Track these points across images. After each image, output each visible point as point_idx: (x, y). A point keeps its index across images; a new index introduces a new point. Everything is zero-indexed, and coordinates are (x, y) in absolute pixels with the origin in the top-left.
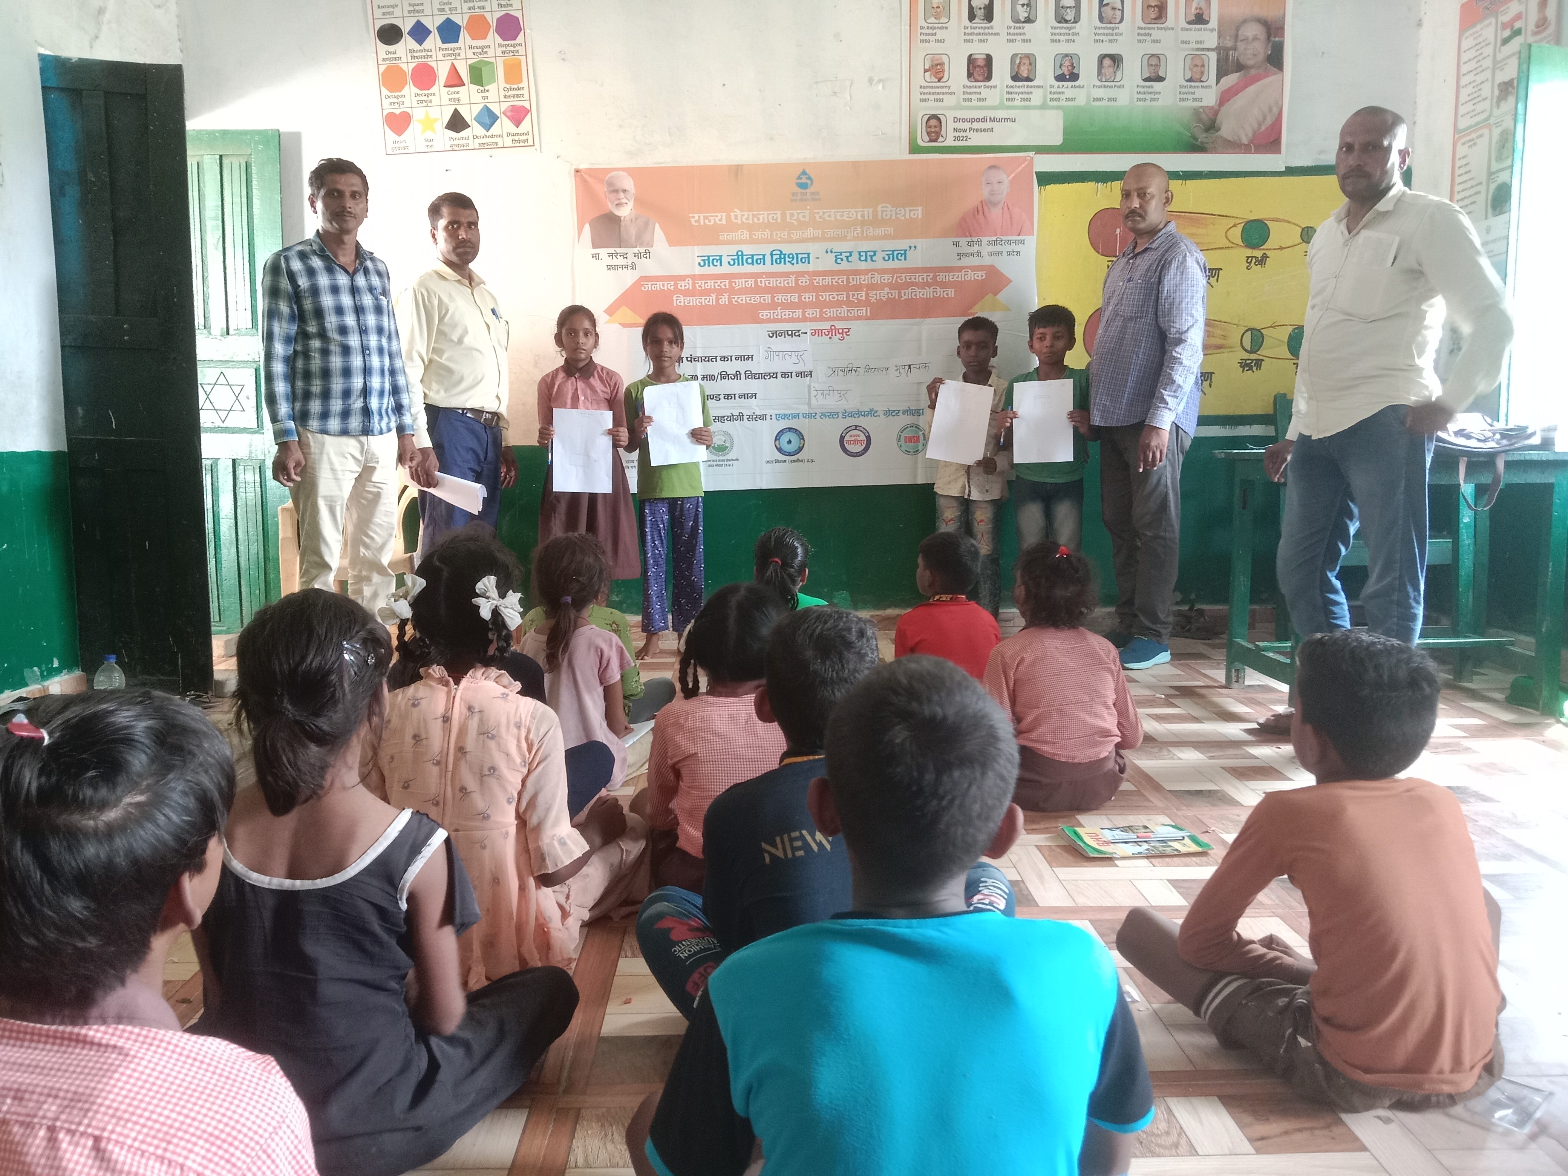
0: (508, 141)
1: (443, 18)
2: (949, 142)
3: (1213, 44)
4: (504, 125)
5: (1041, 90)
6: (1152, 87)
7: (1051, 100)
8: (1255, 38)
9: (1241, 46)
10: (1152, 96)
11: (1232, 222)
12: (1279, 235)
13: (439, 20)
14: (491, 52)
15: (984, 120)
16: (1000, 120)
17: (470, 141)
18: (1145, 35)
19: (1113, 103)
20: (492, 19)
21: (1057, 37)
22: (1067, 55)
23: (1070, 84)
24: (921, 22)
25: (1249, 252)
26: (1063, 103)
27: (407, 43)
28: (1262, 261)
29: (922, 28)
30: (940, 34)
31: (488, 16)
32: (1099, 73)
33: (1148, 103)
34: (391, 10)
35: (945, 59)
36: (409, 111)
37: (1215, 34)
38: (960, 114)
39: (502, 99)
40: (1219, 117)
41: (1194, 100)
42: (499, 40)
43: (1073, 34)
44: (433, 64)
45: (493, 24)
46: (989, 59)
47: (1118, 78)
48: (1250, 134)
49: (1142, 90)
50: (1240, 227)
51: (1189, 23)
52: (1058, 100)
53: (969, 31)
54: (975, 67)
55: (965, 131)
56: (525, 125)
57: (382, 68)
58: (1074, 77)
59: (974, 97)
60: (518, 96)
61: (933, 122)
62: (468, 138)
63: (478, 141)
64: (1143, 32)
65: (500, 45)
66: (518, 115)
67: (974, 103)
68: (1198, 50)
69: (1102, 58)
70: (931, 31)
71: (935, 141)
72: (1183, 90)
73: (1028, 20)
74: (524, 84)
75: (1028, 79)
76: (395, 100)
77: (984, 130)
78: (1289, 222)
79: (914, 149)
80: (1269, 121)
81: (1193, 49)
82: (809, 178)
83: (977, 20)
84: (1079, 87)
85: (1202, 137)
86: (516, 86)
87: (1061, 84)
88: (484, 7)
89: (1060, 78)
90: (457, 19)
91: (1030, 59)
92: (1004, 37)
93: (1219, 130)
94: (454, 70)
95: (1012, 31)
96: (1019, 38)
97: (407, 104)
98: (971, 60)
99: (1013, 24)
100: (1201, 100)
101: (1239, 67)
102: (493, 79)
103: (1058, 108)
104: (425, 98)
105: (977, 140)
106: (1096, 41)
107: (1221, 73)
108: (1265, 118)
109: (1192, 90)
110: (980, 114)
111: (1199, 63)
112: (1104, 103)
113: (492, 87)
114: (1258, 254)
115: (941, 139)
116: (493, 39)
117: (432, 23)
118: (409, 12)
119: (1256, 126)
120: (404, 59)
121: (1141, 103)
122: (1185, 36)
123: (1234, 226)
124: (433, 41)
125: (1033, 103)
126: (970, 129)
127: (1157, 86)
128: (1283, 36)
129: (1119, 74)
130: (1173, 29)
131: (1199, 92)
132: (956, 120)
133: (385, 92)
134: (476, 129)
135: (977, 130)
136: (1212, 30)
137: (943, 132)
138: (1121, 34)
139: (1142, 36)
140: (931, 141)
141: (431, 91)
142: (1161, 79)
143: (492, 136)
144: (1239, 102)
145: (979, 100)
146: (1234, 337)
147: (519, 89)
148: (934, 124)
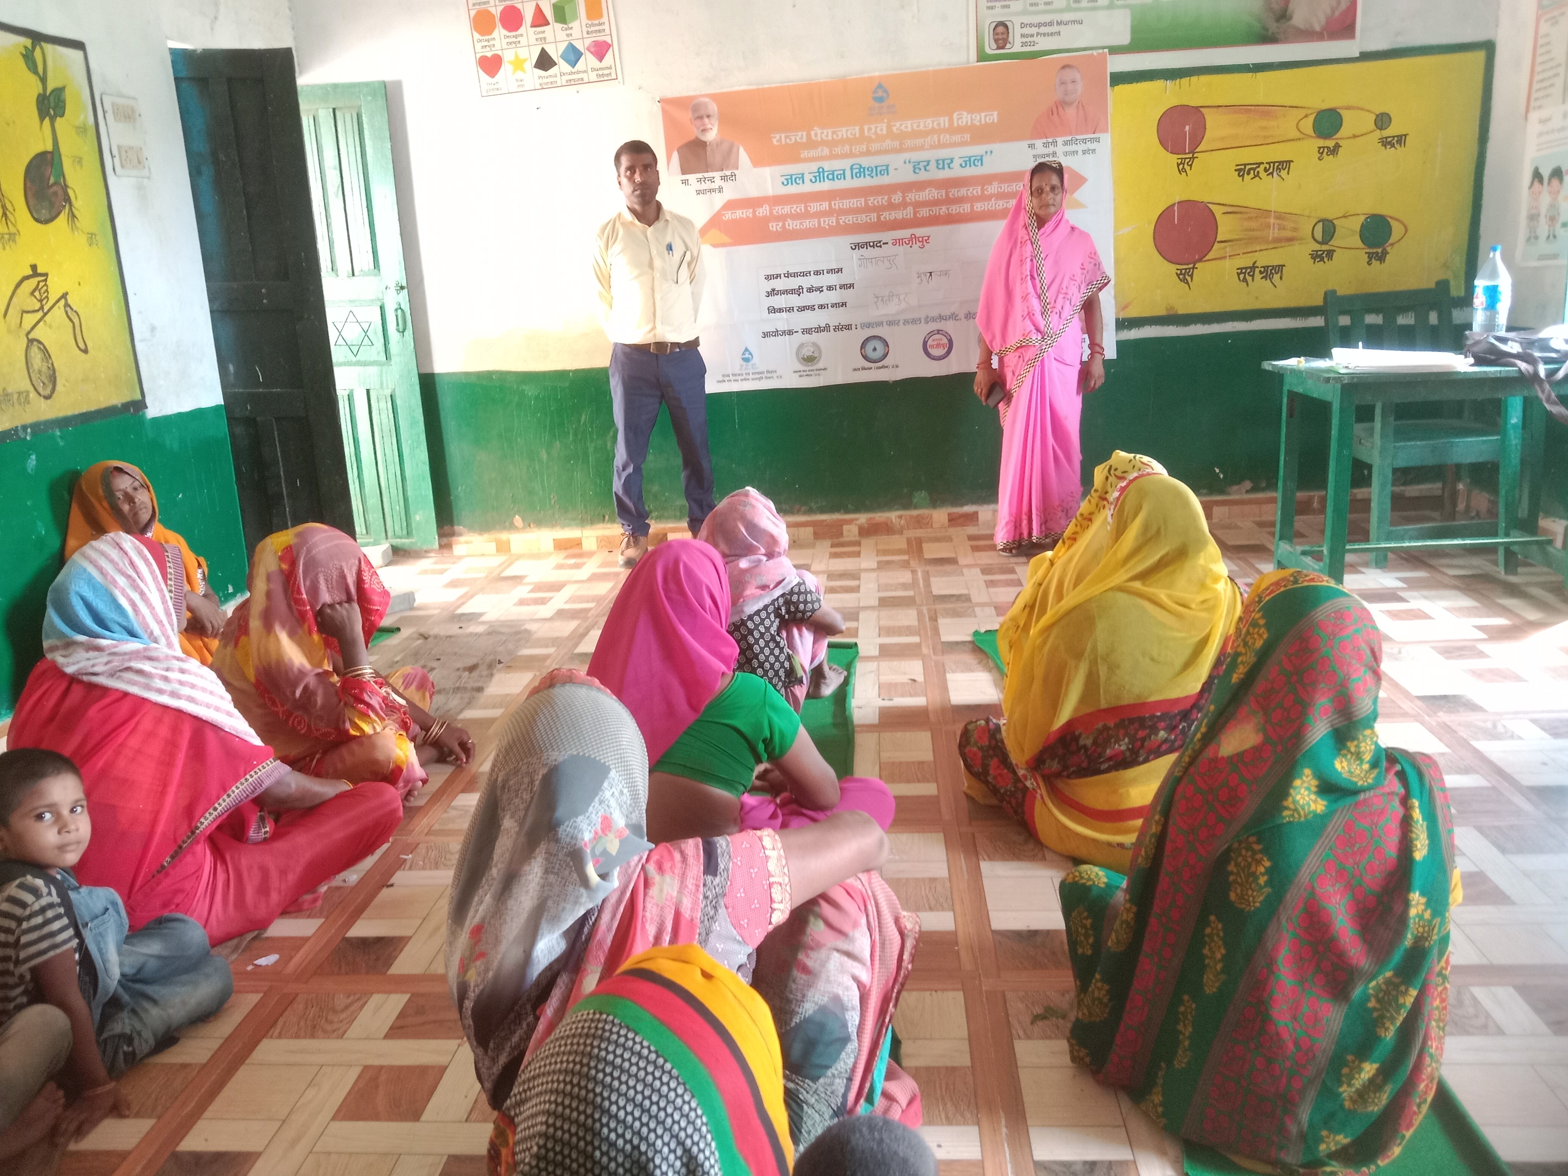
0: (593, 76)
4: (588, 61)
11: (1303, 113)
12: (1351, 123)
15: (1051, 24)
16: (1067, 23)
17: (558, 79)
25: (1321, 143)
28: (1334, 151)
36: (500, 53)
38: (1027, 20)
39: (585, 35)
40: (1291, 5)
44: (519, 6)
48: (1323, 21)
50: (1312, 118)
55: (1032, 36)
56: (608, 59)
57: (473, 13)
59: (1041, 1)
60: (599, 31)
61: (1001, 29)
62: (556, 76)
63: (565, 78)
66: (601, 50)
67: (1041, 8)
71: (1003, 48)
74: (605, 19)
76: (486, 43)
77: (1052, 34)
78: (1363, 109)
79: (982, 57)
80: (1343, 8)
85: (1273, 27)
86: (596, 22)
94: (539, 12)
97: (498, 46)
102: (575, 17)
103: (1124, 7)
104: (514, 40)
105: (1044, 44)
108: (1339, 3)
110: (1047, 18)
113: (575, 25)
114: (1331, 143)
115: (1008, 46)
119: (1329, 13)
120: (492, 3)
123: (1306, 116)
125: (1100, 3)
126: (1038, 34)
132: (1023, 26)
133: (477, 36)
134: (563, 66)
135: (1044, 35)
137: (1010, 39)
140: (998, 48)
141: (520, 32)
143: (578, 72)
145: (1046, 4)
146: (1306, 229)
147: (600, 24)
148: (1001, 32)
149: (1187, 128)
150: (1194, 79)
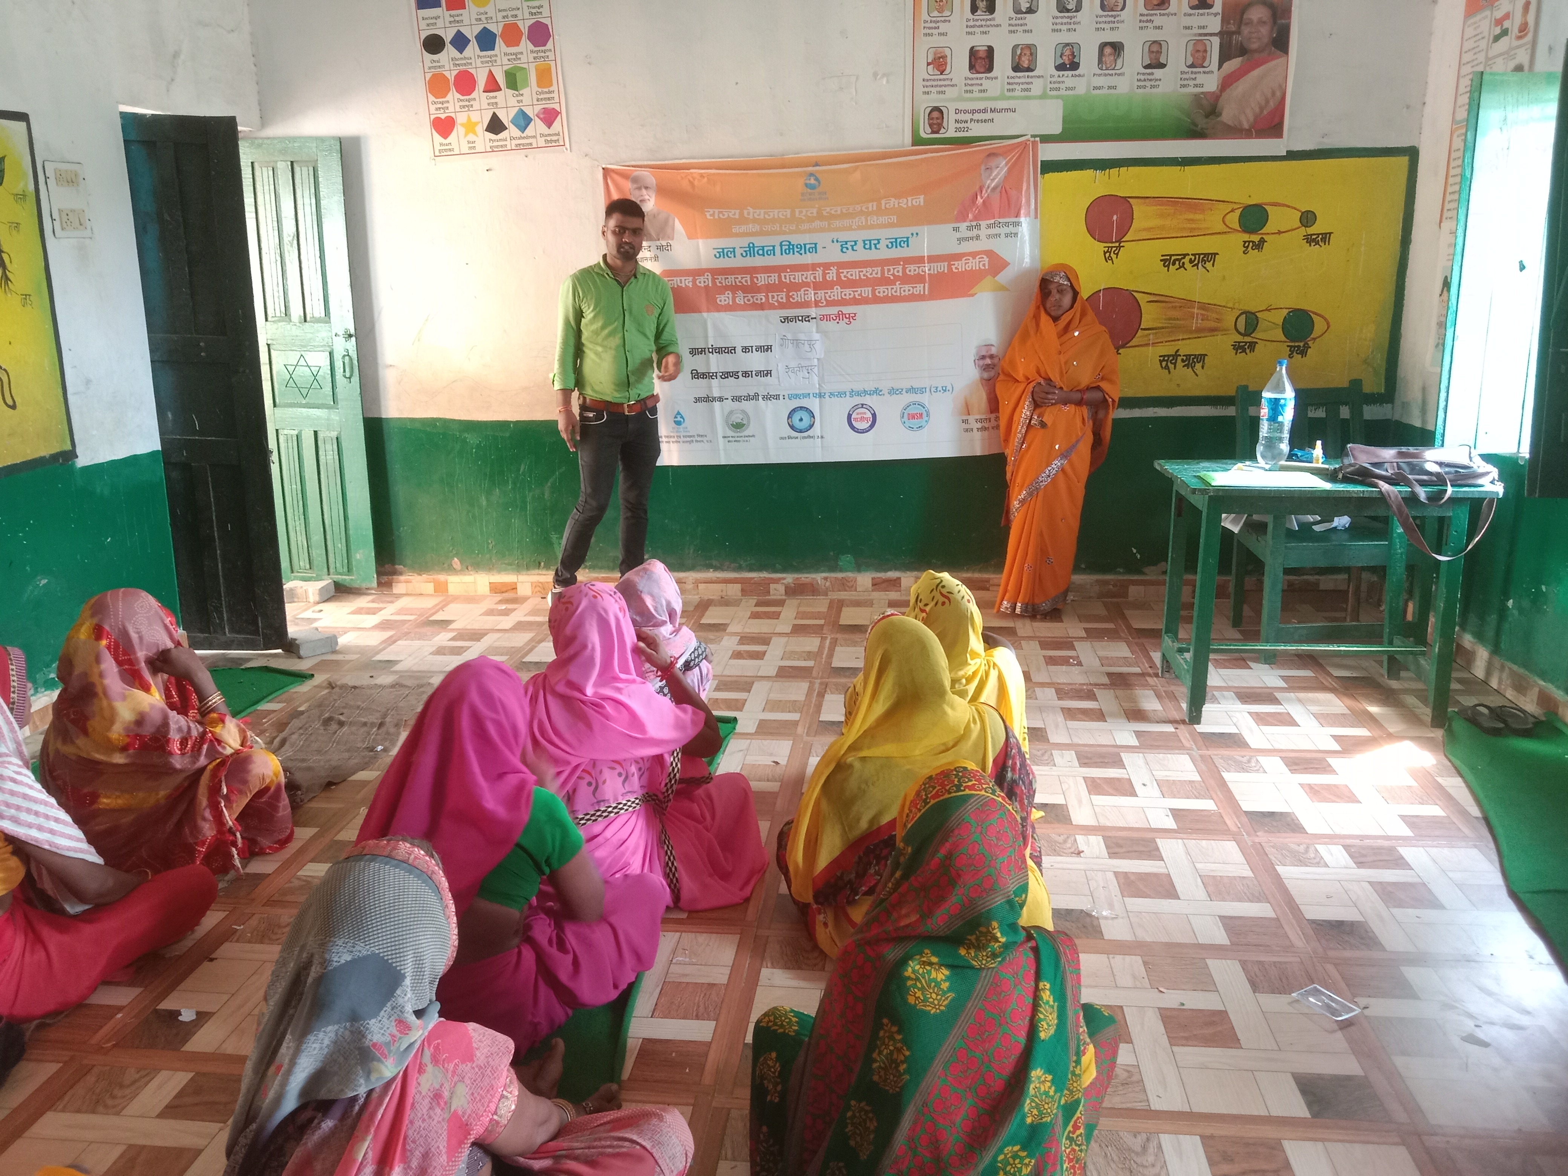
0: (541, 142)
1: (480, 27)
3: (1217, 29)
4: (537, 127)
5: (1041, 80)
6: (1152, 74)
7: (1051, 89)
8: (1261, 22)
9: (1246, 30)
10: (1153, 83)
11: (1230, 207)
12: (1277, 219)
13: (477, 29)
14: (524, 59)
15: (985, 111)
16: (1001, 111)
17: (508, 143)
18: (1147, 21)
19: (1112, 91)
20: (524, 27)
21: (1059, 27)
22: (1067, 44)
23: (1070, 73)
24: (925, 16)
25: (1246, 237)
26: (1063, 92)
27: (450, 51)
28: (1259, 246)
29: (926, 22)
30: (943, 27)
31: (520, 24)
32: (1100, 61)
33: (1148, 90)
34: (434, 21)
35: (948, 52)
36: (453, 115)
37: (1219, 18)
38: (962, 106)
39: (535, 102)
40: (1221, 102)
41: (1196, 86)
42: (531, 46)
43: (1074, 23)
44: (473, 71)
45: (525, 31)
46: (990, 50)
47: (1119, 66)
48: (1252, 119)
49: (1142, 77)
50: (1238, 212)
51: (1192, 8)
52: (1058, 89)
53: (971, 23)
54: (976, 59)
55: (966, 122)
56: (557, 124)
57: (428, 76)
58: (1075, 66)
59: (976, 88)
60: (549, 99)
61: (935, 114)
62: (506, 140)
63: (514, 142)
64: (1145, 18)
65: (532, 52)
66: (549, 117)
67: (976, 95)
68: (1200, 35)
69: (1103, 46)
70: (933, 25)
71: (937, 132)
72: (1184, 76)
73: (1030, 11)
74: (554, 88)
75: (1029, 70)
76: (440, 106)
77: (985, 121)
78: (1289, 207)
79: (917, 141)
80: (1272, 104)
81: (1195, 35)
83: (979, 12)
84: (1079, 76)
85: (1202, 122)
86: (546, 90)
87: (1061, 73)
88: (516, 16)
89: (1060, 67)
90: (493, 28)
91: (1031, 49)
92: (1005, 28)
93: (1220, 115)
94: (491, 77)
95: (1013, 22)
96: (1020, 29)
97: (451, 109)
98: (973, 52)
99: (1014, 15)
100: (1202, 86)
101: (1243, 51)
102: (526, 84)
103: (1057, 97)
104: (467, 103)
105: (977, 130)
106: (1097, 29)
107: (1224, 58)
108: (1267, 101)
109: (1193, 76)
110: (981, 105)
111: (1201, 48)
112: (1105, 91)
113: (526, 91)
114: (1256, 238)
115: (942, 131)
116: (525, 45)
117: (471, 33)
118: (450, 22)
119: (1257, 110)
120: (447, 68)
121: (1141, 91)
122: (1188, 21)
123: (1233, 211)
124: (472, 49)
125: (1032, 93)
126: (971, 120)
127: (1158, 73)
128: (1289, 18)
129: (1119, 62)
130: (1175, 14)
131: (1201, 78)
132: (957, 111)
133: (432, 98)
134: (513, 131)
135: (978, 121)
136: (1216, 15)
137: (945, 124)
138: (1123, 21)
139: (1145, 22)
140: (933, 132)
141: (473, 96)
142: (1163, 66)
143: (527, 137)
144: (1241, 87)
145: (981, 91)
146: (1229, 319)
147: (550, 92)
148: (936, 116)
149: (1115, 217)
150: (1123, 170)
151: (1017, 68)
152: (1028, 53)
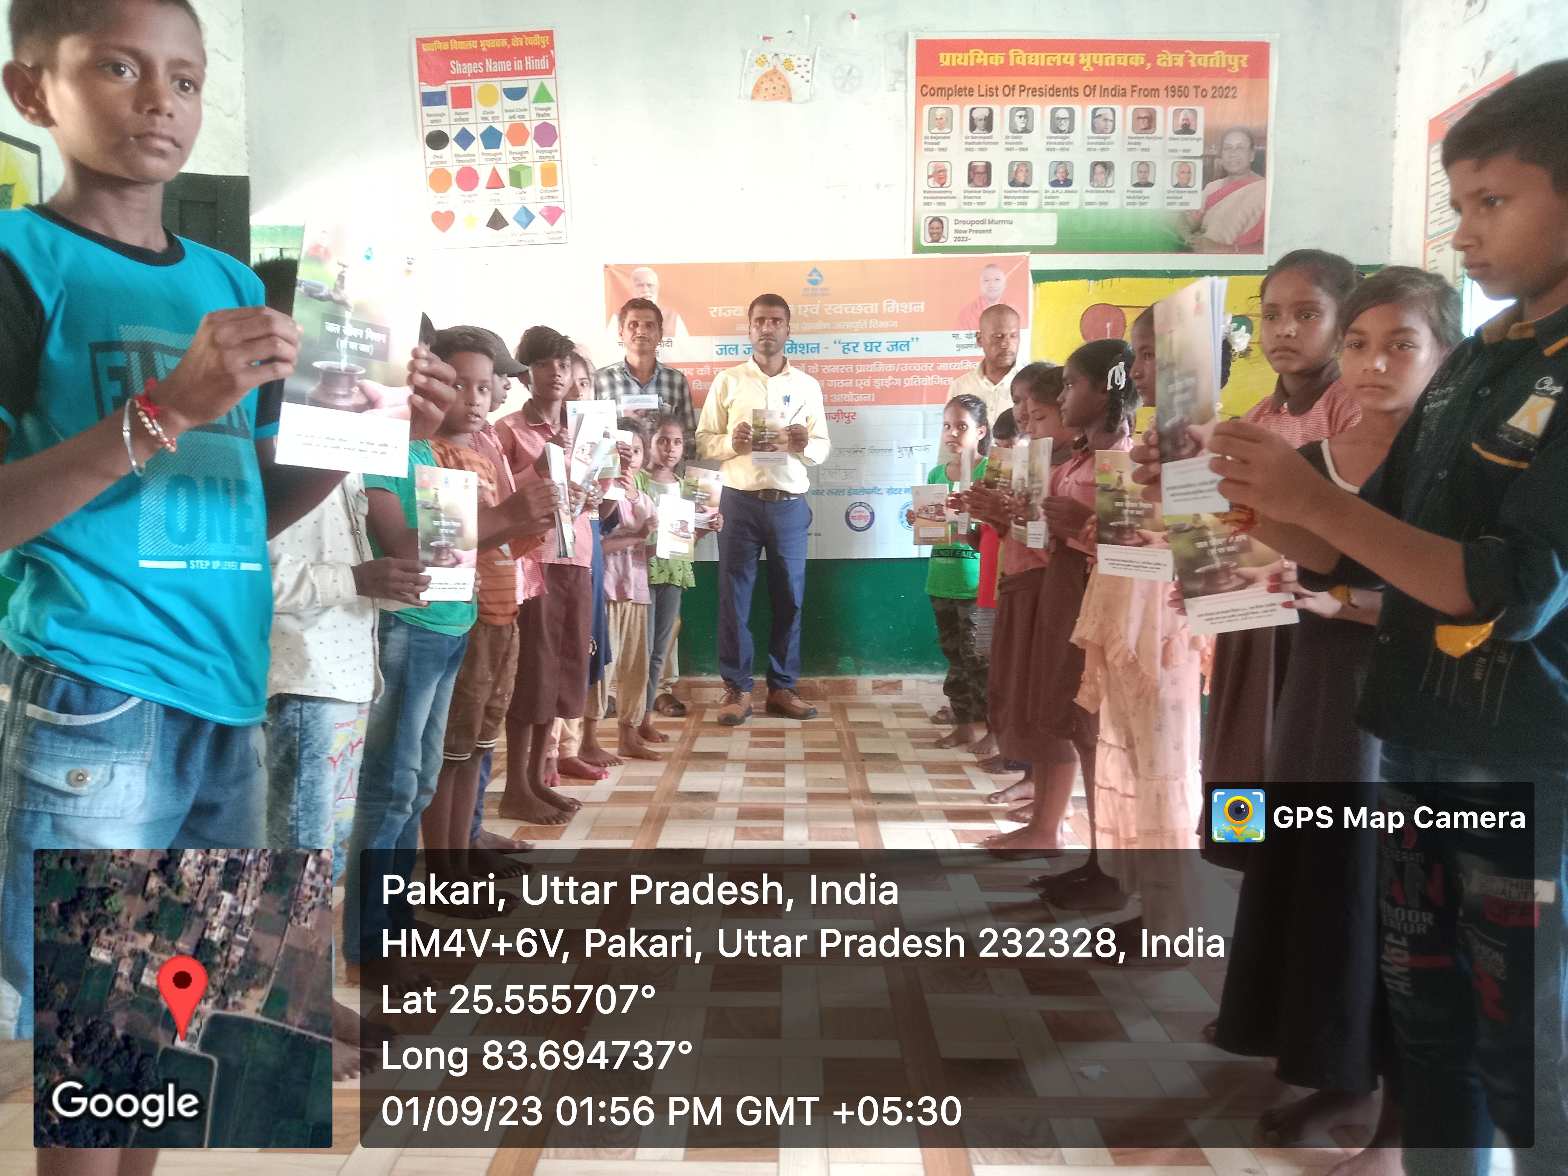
0: (543, 239)
1: (487, 126)
2: (951, 242)
3: (1200, 153)
4: (539, 223)
5: (1037, 195)
6: (1141, 192)
7: (1047, 204)
8: (1239, 147)
9: (1226, 154)
10: (1141, 200)
13: (483, 128)
14: (529, 157)
15: (983, 222)
16: (998, 222)
17: (509, 239)
18: (1135, 144)
19: (1103, 207)
20: (531, 127)
21: (1052, 146)
22: (1061, 163)
23: (1064, 189)
26: (1057, 207)
27: (453, 147)
28: (1245, 354)
31: (527, 125)
32: (1092, 179)
33: (1137, 207)
34: (439, 118)
35: (947, 166)
36: (453, 210)
37: (1201, 143)
38: (962, 217)
39: (539, 200)
40: (1206, 220)
41: (1182, 204)
42: (536, 146)
44: (475, 168)
45: (532, 131)
46: (988, 166)
47: (1109, 183)
48: (1234, 236)
49: (1132, 195)
51: (1177, 133)
52: (1052, 204)
54: (975, 173)
55: (965, 232)
56: (560, 222)
57: (430, 171)
58: (1068, 183)
59: (974, 201)
60: (553, 197)
61: (936, 224)
62: (507, 236)
63: (516, 238)
65: (537, 151)
66: (553, 214)
67: (975, 207)
69: (1095, 164)
71: (937, 241)
73: (1026, 131)
74: (559, 187)
75: (1025, 185)
76: (440, 200)
77: (984, 232)
79: (918, 248)
80: (1253, 224)
81: (1180, 157)
82: (820, 275)
83: (977, 131)
85: (1188, 238)
86: (551, 189)
87: (1056, 189)
88: (523, 117)
89: (1055, 184)
90: (499, 127)
91: (1027, 166)
92: (1002, 146)
93: (1204, 231)
94: (495, 173)
96: (1017, 147)
97: (452, 204)
98: (972, 168)
99: (1011, 134)
100: (1187, 204)
101: (1225, 174)
102: (530, 181)
103: (1052, 211)
104: (468, 199)
105: (976, 240)
106: (1089, 149)
107: (1208, 178)
108: (1248, 221)
110: (979, 217)
111: (1186, 169)
112: (1096, 207)
113: (529, 189)
115: (942, 240)
116: (531, 145)
117: (476, 131)
118: (456, 120)
119: (1239, 228)
120: (449, 163)
121: (1131, 207)
122: (1172, 145)
124: (477, 146)
125: (1027, 207)
126: (970, 230)
129: (1110, 180)
131: (1186, 198)
132: (957, 222)
133: (432, 192)
134: (513, 227)
135: (977, 232)
137: (945, 233)
139: (1132, 145)
140: (933, 241)
141: (475, 192)
142: (1149, 185)
143: (529, 234)
144: (1223, 206)
145: (979, 203)
147: (554, 191)
148: (937, 226)
149: (1108, 325)
150: (1116, 280)
151: (1013, 183)
152: (1024, 169)
